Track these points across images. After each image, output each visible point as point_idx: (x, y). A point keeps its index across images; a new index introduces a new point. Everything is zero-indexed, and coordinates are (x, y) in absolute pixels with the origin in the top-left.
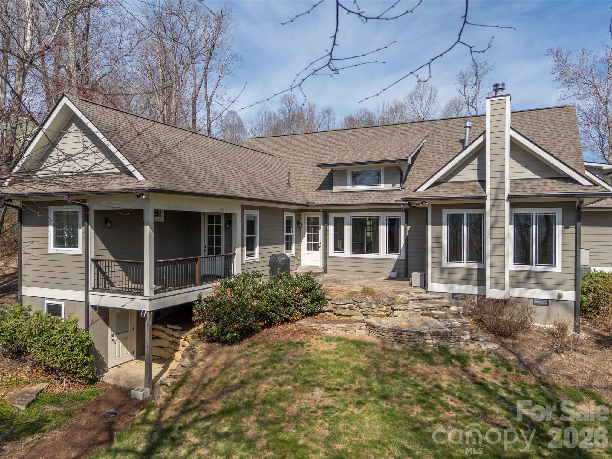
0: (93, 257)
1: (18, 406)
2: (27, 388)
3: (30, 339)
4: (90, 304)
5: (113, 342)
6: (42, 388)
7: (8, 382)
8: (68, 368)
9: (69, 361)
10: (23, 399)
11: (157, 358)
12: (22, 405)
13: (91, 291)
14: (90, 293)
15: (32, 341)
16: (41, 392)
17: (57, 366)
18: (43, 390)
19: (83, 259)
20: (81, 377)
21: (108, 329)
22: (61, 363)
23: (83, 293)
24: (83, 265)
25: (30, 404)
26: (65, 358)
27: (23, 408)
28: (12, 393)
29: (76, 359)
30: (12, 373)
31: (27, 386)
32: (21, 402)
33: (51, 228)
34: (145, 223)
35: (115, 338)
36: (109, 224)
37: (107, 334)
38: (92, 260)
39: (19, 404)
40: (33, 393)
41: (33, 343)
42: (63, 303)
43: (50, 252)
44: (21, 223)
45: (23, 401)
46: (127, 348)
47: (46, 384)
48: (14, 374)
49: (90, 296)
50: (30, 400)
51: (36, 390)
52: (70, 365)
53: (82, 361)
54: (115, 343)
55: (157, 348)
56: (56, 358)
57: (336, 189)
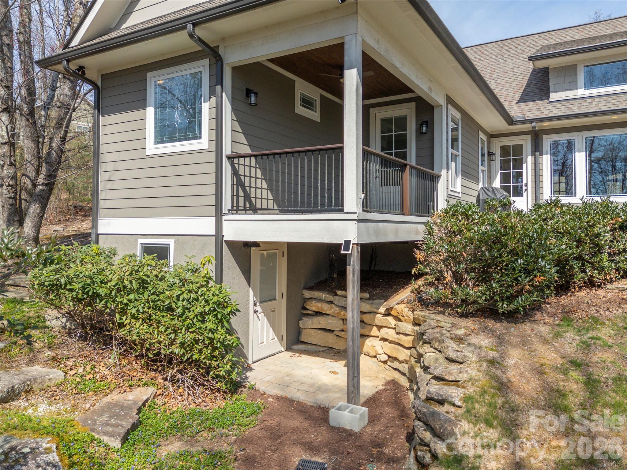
0: (229, 153)
1: (106, 439)
2: (115, 397)
3: (122, 297)
4: (225, 239)
5: (255, 314)
6: (145, 398)
7: (78, 383)
8: (195, 357)
9: (197, 341)
10: (113, 421)
11: (321, 349)
12: (112, 435)
13: (226, 214)
14: (224, 218)
15: (125, 301)
16: (144, 405)
17: (177, 351)
18: (147, 401)
19: (212, 157)
20: (218, 376)
21: (248, 292)
22: (182, 345)
23: (212, 221)
24: (212, 168)
25: (128, 433)
26: (189, 337)
27: (116, 444)
28: (88, 406)
29: (212, 340)
30: (85, 366)
31: (115, 392)
32: (110, 429)
33: (150, 112)
34: (346, 64)
35: (258, 308)
36: (253, 99)
37: (248, 300)
38: (229, 158)
39: (106, 433)
40: (130, 408)
41: (127, 304)
42: (171, 242)
43: (148, 152)
44: (99, 111)
45: (113, 425)
46: (274, 330)
47: (151, 390)
48: (88, 368)
49: (225, 224)
50: (127, 424)
51: (135, 403)
52: (200, 351)
53: (222, 343)
54: (258, 317)
55: (319, 332)
56: (173, 336)
57: (554, 96)
